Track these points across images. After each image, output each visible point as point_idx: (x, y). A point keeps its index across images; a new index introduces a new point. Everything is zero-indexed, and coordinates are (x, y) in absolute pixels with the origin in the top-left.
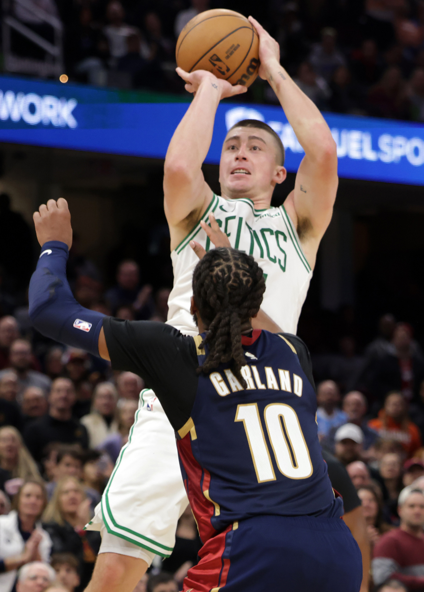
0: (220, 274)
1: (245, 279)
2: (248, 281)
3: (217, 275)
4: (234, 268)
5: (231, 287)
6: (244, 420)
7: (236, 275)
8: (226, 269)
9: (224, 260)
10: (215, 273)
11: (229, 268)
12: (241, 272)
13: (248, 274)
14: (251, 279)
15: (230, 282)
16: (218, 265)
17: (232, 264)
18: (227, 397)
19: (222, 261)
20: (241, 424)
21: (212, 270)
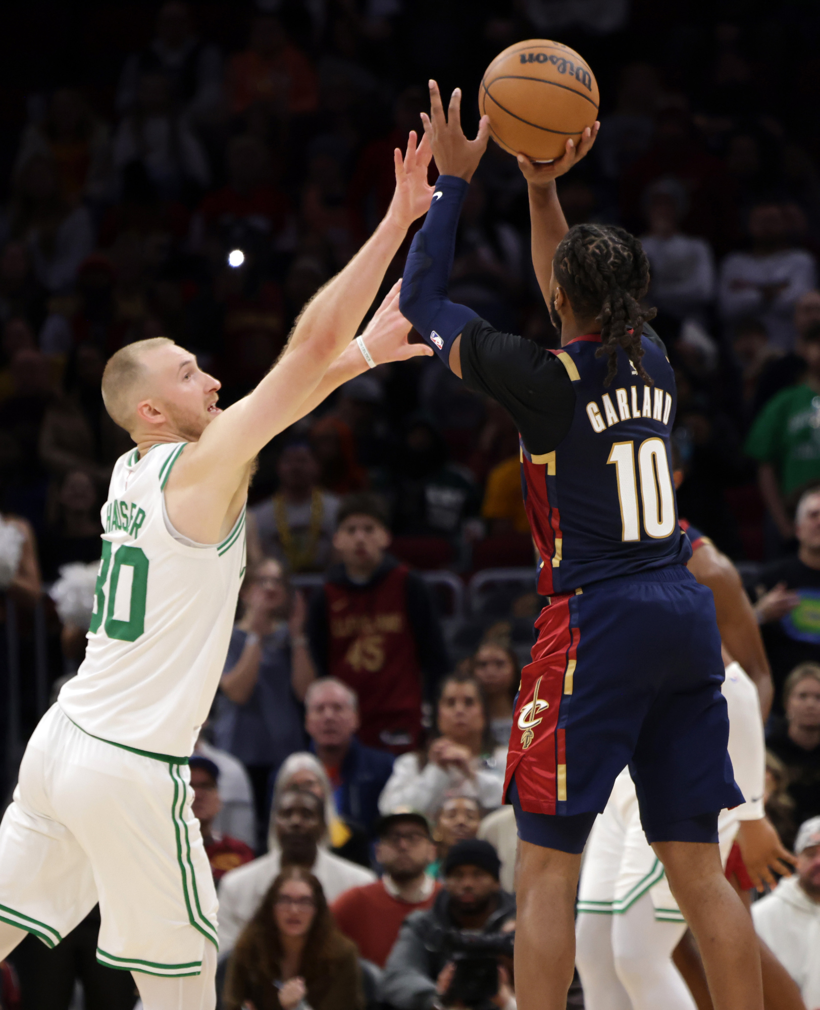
0: (597, 251)
1: (626, 254)
2: (629, 255)
3: (594, 254)
4: (610, 243)
5: (613, 263)
6: (617, 461)
7: (615, 249)
8: (602, 245)
9: (596, 236)
10: (590, 251)
11: (605, 242)
12: (619, 246)
13: (627, 248)
14: (631, 254)
15: (612, 259)
16: (592, 242)
17: (606, 238)
18: (603, 432)
19: (593, 237)
20: (613, 467)
21: (587, 249)
